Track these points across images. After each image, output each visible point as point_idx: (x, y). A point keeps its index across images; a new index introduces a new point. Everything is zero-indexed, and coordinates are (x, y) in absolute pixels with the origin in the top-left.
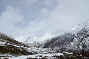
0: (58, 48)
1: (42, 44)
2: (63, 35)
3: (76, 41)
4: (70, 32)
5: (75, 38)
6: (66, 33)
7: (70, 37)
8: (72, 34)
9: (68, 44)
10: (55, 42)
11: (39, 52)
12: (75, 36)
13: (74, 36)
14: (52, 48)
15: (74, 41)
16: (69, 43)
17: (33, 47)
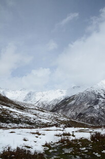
0: (74, 114)
1: (49, 106)
2: (83, 93)
3: (103, 104)
4: (94, 89)
5: (100, 99)
6: (88, 90)
7: (93, 97)
8: (97, 93)
9: (90, 108)
10: (70, 103)
11: (34, 119)
12: (101, 97)
13: (99, 96)
14: (64, 113)
15: (99, 103)
16: (92, 106)
17: (32, 109)
